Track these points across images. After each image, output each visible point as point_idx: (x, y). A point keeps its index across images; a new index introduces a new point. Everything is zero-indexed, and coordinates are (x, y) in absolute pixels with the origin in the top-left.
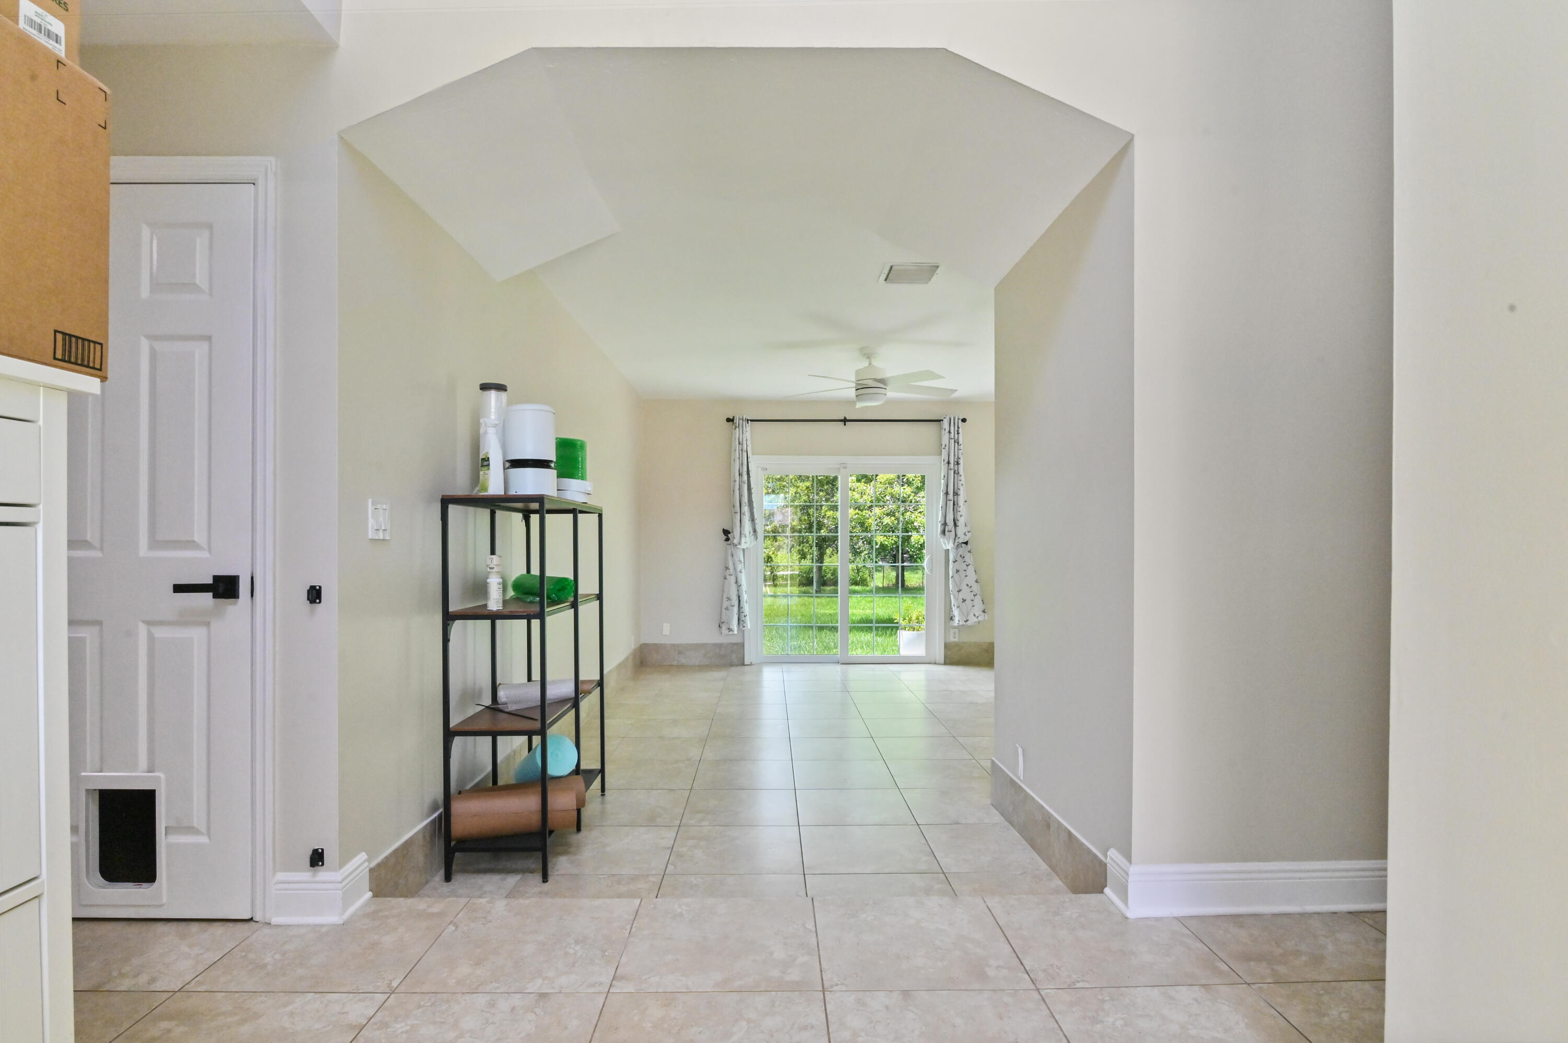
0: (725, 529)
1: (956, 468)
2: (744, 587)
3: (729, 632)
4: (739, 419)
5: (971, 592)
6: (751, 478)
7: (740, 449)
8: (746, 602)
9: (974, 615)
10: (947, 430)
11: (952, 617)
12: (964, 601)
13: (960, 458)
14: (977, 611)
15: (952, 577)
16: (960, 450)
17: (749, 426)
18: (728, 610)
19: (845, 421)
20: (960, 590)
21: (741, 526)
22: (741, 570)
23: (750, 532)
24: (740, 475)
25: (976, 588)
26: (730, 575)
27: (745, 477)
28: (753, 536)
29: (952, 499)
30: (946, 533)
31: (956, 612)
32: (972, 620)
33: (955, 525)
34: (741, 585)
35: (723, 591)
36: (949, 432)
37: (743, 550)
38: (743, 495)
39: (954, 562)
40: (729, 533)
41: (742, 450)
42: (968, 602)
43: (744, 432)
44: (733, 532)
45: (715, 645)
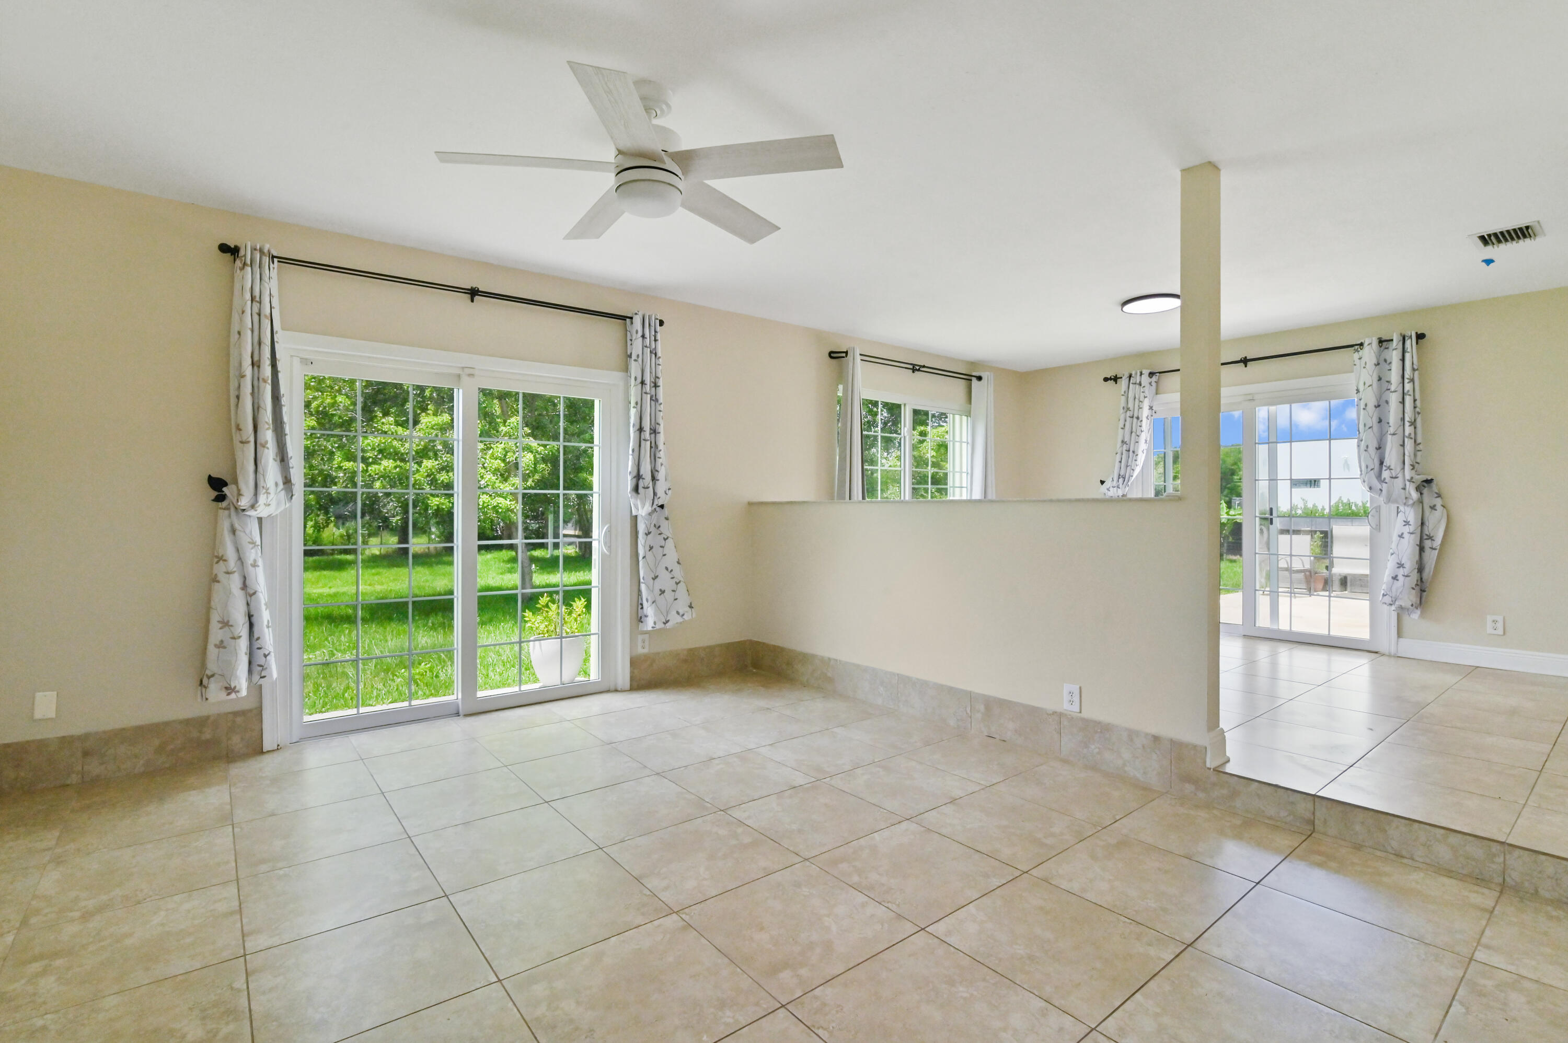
0: (214, 475)
1: (653, 393)
2: (263, 596)
3: (229, 694)
4: (254, 249)
5: (672, 578)
6: (280, 375)
7: (256, 310)
8: (268, 627)
9: (678, 613)
10: (640, 334)
11: (641, 617)
12: (662, 592)
13: (658, 378)
14: (682, 606)
15: (644, 557)
16: (659, 365)
17: (276, 270)
18: (225, 647)
19: (473, 293)
20: (656, 577)
21: (256, 471)
22: (255, 561)
23: (276, 484)
24: (256, 364)
25: (678, 573)
26: (228, 573)
27: (267, 371)
28: (283, 492)
29: (649, 439)
30: (641, 490)
31: (649, 610)
32: (675, 619)
33: (654, 479)
34: (255, 593)
35: (208, 608)
36: (643, 336)
37: (260, 520)
38: (262, 405)
39: (647, 534)
40: (225, 484)
41: (259, 315)
42: (669, 595)
43: (266, 278)
44: (236, 482)
45: (187, 722)
